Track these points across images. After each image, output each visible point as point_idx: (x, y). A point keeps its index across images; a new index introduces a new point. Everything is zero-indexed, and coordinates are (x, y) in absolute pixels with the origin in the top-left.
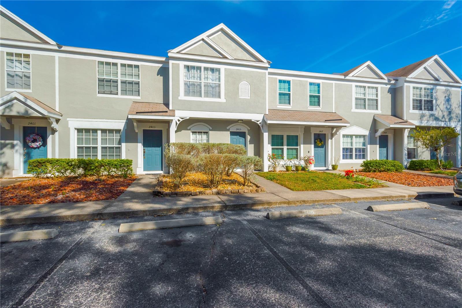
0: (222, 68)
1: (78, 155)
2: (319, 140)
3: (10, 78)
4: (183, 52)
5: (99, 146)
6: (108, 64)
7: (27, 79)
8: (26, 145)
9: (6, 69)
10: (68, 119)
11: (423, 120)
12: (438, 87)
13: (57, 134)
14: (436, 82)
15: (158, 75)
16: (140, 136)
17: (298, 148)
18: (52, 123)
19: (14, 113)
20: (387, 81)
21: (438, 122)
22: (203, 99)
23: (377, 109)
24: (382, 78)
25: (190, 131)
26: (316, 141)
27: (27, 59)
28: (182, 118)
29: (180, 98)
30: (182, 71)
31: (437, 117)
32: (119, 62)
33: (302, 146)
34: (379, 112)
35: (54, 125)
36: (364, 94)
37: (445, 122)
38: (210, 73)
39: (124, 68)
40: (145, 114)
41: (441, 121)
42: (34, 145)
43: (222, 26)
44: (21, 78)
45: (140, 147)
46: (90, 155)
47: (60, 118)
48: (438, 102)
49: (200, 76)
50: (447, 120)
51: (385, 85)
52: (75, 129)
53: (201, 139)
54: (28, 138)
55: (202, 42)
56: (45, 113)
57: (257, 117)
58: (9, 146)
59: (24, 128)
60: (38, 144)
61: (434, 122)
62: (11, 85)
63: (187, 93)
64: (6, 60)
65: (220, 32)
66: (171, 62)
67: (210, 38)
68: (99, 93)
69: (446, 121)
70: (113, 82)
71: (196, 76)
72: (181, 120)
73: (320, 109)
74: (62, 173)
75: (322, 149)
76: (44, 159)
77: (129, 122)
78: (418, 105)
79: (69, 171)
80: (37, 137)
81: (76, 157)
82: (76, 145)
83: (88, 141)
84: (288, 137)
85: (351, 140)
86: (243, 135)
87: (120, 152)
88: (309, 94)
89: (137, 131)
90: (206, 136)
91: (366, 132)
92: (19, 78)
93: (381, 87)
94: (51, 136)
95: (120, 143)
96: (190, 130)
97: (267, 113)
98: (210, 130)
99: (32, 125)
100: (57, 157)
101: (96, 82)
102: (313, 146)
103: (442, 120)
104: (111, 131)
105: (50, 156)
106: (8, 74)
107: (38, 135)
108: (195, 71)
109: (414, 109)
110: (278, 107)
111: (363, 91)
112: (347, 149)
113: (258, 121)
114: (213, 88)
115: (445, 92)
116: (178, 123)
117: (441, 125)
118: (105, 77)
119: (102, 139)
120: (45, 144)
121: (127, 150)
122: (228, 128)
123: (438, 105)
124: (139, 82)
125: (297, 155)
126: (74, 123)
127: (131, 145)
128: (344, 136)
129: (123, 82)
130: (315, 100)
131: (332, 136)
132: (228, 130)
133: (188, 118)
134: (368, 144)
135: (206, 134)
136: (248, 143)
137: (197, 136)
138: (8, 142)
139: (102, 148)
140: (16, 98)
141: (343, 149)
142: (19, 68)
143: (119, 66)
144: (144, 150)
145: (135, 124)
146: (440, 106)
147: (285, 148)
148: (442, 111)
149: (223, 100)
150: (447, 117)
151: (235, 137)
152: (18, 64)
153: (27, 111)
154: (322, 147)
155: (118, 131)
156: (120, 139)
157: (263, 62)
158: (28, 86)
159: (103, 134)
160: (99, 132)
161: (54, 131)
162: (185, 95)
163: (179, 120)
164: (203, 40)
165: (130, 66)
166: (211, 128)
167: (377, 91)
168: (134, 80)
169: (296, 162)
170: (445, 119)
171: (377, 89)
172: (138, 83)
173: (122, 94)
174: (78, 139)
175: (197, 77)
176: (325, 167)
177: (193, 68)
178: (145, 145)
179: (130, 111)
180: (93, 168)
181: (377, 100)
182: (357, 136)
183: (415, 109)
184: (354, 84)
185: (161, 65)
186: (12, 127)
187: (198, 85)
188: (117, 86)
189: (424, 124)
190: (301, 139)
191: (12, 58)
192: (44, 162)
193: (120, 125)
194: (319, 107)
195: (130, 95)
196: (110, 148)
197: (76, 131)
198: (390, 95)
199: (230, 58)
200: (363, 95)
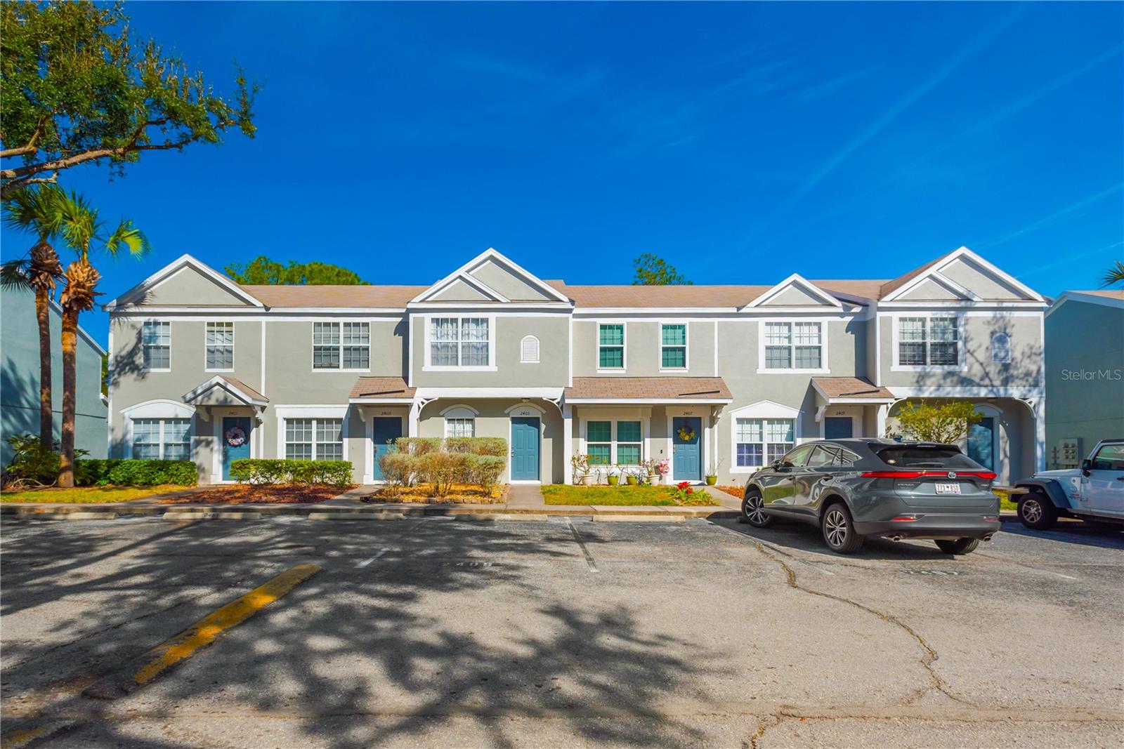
0: (492, 317)
1: (287, 456)
2: (683, 430)
3: (212, 355)
4: (429, 299)
5: (314, 442)
6: (327, 325)
7: (229, 355)
8: (225, 442)
9: (206, 344)
10: (276, 406)
11: (925, 385)
12: (970, 314)
13: (262, 426)
14: (963, 304)
15: (395, 334)
16: (370, 428)
17: (640, 445)
18: (257, 412)
19: (212, 402)
20: (841, 310)
21: (968, 388)
22: (460, 368)
23: (820, 366)
24: (831, 305)
25: (444, 418)
26: (679, 431)
27: (229, 329)
28: (427, 400)
29: (424, 369)
30: (429, 327)
31: (968, 376)
32: (342, 320)
33: (648, 440)
34: (825, 370)
35: (259, 415)
36: (789, 338)
37: (990, 388)
38: (473, 326)
39: (348, 328)
40: (371, 396)
41: (979, 385)
42: (235, 442)
43: (491, 252)
44: (222, 353)
45: (369, 443)
46: (302, 456)
47: (266, 404)
48: (971, 346)
49: (457, 332)
50: (997, 383)
51: (839, 318)
52: (284, 419)
53: (464, 430)
54: (229, 433)
55: (459, 280)
56: (249, 400)
57: (552, 393)
58: (204, 443)
59: (225, 419)
60: (240, 440)
61: (958, 388)
62: (211, 364)
63: (436, 360)
64: (206, 332)
65: (489, 261)
66: (412, 316)
67: (471, 273)
68: (314, 367)
69: (992, 386)
70: (334, 349)
71: (450, 333)
72: (426, 402)
73: (687, 371)
74: (267, 478)
75: (693, 446)
76: (247, 459)
77: (353, 408)
78: (915, 354)
79: (275, 476)
80: (238, 431)
81: (285, 458)
82: (285, 442)
83: (299, 435)
84: (620, 424)
85: (761, 428)
86: (534, 422)
87: (341, 451)
88: (662, 346)
89: (364, 420)
90: (471, 425)
91: (794, 413)
92: (220, 355)
93: (829, 323)
94: (255, 429)
95: (340, 438)
96: (443, 416)
97: (571, 385)
98: (476, 416)
99: (233, 416)
100: (261, 457)
101: (311, 351)
102: (670, 441)
103: (982, 383)
104: (330, 421)
105: (253, 456)
106: (209, 350)
107: (239, 428)
108: (449, 325)
109: (903, 362)
110: (599, 372)
111: (787, 332)
112: (749, 446)
113: (553, 400)
114: (478, 349)
115: (992, 323)
116: (422, 407)
117: (978, 394)
118: (323, 344)
119: (318, 433)
120: (247, 440)
121: (351, 448)
122: (506, 412)
123: (969, 351)
124: (368, 347)
125: (639, 457)
126: (284, 411)
127: (357, 441)
128: (741, 421)
129: (345, 349)
130: (674, 355)
131: (713, 421)
132: (507, 415)
133: (436, 399)
134: (798, 437)
135: (470, 422)
136: (542, 436)
137: (457, 425)
138: (203, 438)
139: (318, 445)
140: (218, 384)
141: (740, 446)
142: (220, 342)
143: (342, 326)
144: (375, 448)
145: (360, 410)
146: (976, 354)
147: (614, 444)
148: (981, 364)
149: (492, 367)
150: (996, 376)
151: (522, 426)
152: (219, 336)
153: (226, 399)
154: (692, 441)
155: (339, 421)
156: (341, 433)
157: (562, 301)
158: (229, 363)
159: (320, 425)
160: (314, 423)
161: (258, 423)
162: (433, 364)
163: (423, 403)
164: (460, 277)
165: (357, 325)
166: (478, 413)
167: (820, 330)
168: (362, 345)
169: (633, 469)
170: (991, 380)
171: (819, 325)
172: (367, 349)
173: (345, 367)
174: (287, 432)
175: (453, 334)
176: (700, 480)
177: (446, 320)
178: (376, 442)
179: (352, 393)
180: (302, 471)
181: (819, 348)
182: (771, 421)
183: (907, 362)
184: (762, 321)
185: (399, 319)
186: (211, 418)
187: (454, 346)
188: (339, 356)
189: (928, 392)
190: (646, 428)
191: (212, 328)
192: (247, 464)
193: (341, 411)
194: (683, 368)
195: (355, 367)
196: (327, 445)
197: (285, 422)
198: (853, 336)
199: (503, 301)
200: (787, 340)
